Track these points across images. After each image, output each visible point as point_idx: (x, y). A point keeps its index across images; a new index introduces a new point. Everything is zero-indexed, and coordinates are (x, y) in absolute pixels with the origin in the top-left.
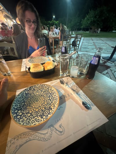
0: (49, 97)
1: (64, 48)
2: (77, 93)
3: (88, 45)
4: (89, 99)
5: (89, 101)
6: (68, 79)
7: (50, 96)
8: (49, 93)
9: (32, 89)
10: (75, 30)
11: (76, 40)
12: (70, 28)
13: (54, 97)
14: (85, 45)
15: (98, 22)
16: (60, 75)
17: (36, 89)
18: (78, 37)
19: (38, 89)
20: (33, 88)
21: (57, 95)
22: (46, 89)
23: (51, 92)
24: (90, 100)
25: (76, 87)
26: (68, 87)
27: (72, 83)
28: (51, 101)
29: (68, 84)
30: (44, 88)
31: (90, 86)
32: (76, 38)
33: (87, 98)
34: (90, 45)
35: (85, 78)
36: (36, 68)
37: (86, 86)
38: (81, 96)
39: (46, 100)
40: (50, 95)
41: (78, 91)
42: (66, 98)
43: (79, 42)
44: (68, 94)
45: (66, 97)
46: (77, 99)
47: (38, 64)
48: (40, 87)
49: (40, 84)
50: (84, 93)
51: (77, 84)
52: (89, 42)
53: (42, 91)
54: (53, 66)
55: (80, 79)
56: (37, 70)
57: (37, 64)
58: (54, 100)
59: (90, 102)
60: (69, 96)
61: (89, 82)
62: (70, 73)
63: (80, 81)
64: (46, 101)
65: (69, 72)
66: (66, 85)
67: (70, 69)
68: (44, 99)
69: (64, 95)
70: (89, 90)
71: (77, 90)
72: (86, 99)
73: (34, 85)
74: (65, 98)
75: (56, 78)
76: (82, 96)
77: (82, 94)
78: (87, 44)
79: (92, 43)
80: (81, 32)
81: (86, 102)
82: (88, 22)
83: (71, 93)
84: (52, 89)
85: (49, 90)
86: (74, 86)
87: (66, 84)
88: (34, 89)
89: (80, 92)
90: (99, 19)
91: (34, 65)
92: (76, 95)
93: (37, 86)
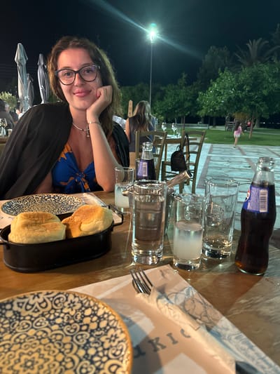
0: (86, 347)
1: (145, 163)
2: (209, 329)
3: (228, 167)
4: (263, 355)
5: (263, 359)
6: (167, 275)
7: (88, 342)
8: (85, 328)
9: (9, 314)
10: (179, 122)
11: (185, 151)
12: (162, 115)
13: (107, 345)
14: (221, 168)
15: (253, 103)
16: (132, 260)
17: (24, 313)
18: (190, 141)
19: (36, 315)
20: (16, 308)
21: (122, 337)
22: (72, 313)
23: (94, 326)
24: (268, 354)
25: (200, 305)
26: (167, 302)
27: (184, 289)
28: (92, 362)
29: (167, 293)
30: (65, 310)
31: (259, 299)
32: (184, 142)
33: (251, 348)
34: (235, 166)
35: (234, 272)
36: (34, 227)
37: (243, 301)
38: (227, 342)
39: (73, 361)
40: (92, 339)
41: (211, 322)
42: (161, 352)
43: (195, 155)
44: (170, 335)
45: (163, 347)
46: (211, 352)
47: (46, 216)
48: (44, 305)
49: (45, 292)
50: (236, 330)
51: (204, 292)
52: (233, 160)
53: (51, 322)
54: (104, 220)
55: (213, 274)
56: (41, 234)
57: (38, 216)
58: (109, 359)
59: (270, 366)
60: (175, 342)
61: (251, 286)
62: (171, 253)
63: (216, 280)
64: (70, 365)
65: (168, 250)
66: (159, 298)
67: (172, 238)
68: (60, 357)
69: (153, 337)
70: (257, 314)
71: (206, 316)
72: (251, 353)
73: (21, 295)
74: (156, 350)
75: (113, 270)
76: (229, 339)
77: (228, 332)
78: (226, 164)
79: (242, 162)
80: (199, 127)
81: (253, 364)
82: (219, 100)
83: (182, 331)
84: (100, 313)
85: (84, 316)
86: (193, 300)
87: (159, 294)
88: (17, 314)
89: (219, 324)
90: (253, 94)
91: (28, 217)
92: (203, 335)
93: (32, 302)
